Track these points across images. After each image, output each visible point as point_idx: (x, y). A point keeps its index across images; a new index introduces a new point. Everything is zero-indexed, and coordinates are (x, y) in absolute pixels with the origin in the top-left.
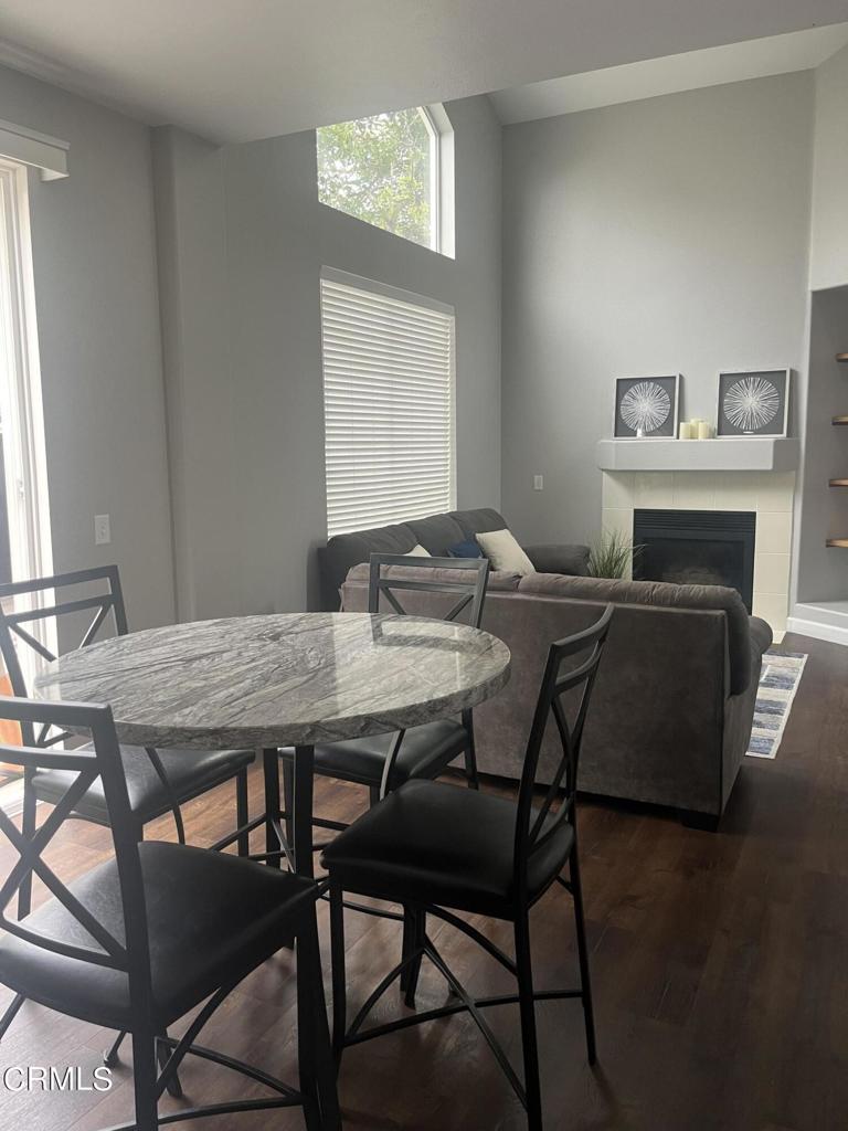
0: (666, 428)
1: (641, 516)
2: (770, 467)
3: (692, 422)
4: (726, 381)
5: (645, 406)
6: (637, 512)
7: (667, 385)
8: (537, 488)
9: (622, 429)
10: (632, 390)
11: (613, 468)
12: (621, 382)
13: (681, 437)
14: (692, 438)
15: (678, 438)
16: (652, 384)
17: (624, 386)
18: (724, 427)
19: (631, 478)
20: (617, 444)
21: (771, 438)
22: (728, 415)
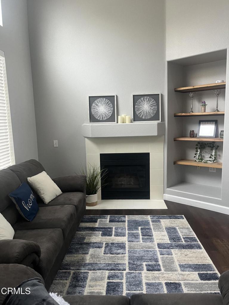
0: (112, 118)
1: (103, 157)
2: (156, 134)
3: (123, 116)
4: (136, 98)
5: (102, 109)
6: (102, 155)
7: (111, 100)
8: (55, 146)
9: (93, 119)
10: (96, 102)
11: (91, 137)
12: (91, 98)
13: (119, 122)
14: (123, 123)
15: (117, 122)
16: (104, 99)
17: (92, 99)
18: (136, 118)
19: (99, 140)
20: (92, 126)
21: (156, 122)
22: (137, 113)
